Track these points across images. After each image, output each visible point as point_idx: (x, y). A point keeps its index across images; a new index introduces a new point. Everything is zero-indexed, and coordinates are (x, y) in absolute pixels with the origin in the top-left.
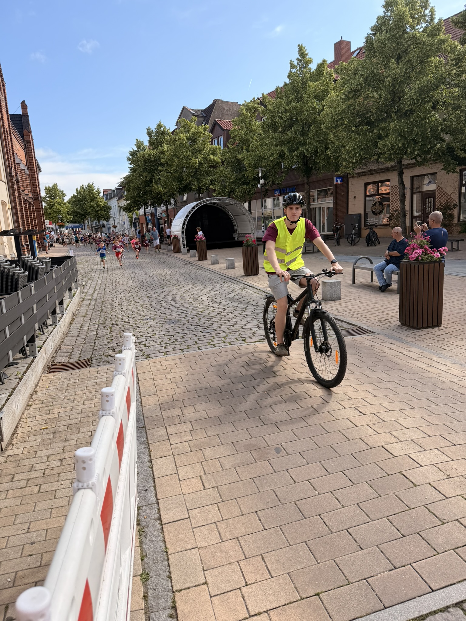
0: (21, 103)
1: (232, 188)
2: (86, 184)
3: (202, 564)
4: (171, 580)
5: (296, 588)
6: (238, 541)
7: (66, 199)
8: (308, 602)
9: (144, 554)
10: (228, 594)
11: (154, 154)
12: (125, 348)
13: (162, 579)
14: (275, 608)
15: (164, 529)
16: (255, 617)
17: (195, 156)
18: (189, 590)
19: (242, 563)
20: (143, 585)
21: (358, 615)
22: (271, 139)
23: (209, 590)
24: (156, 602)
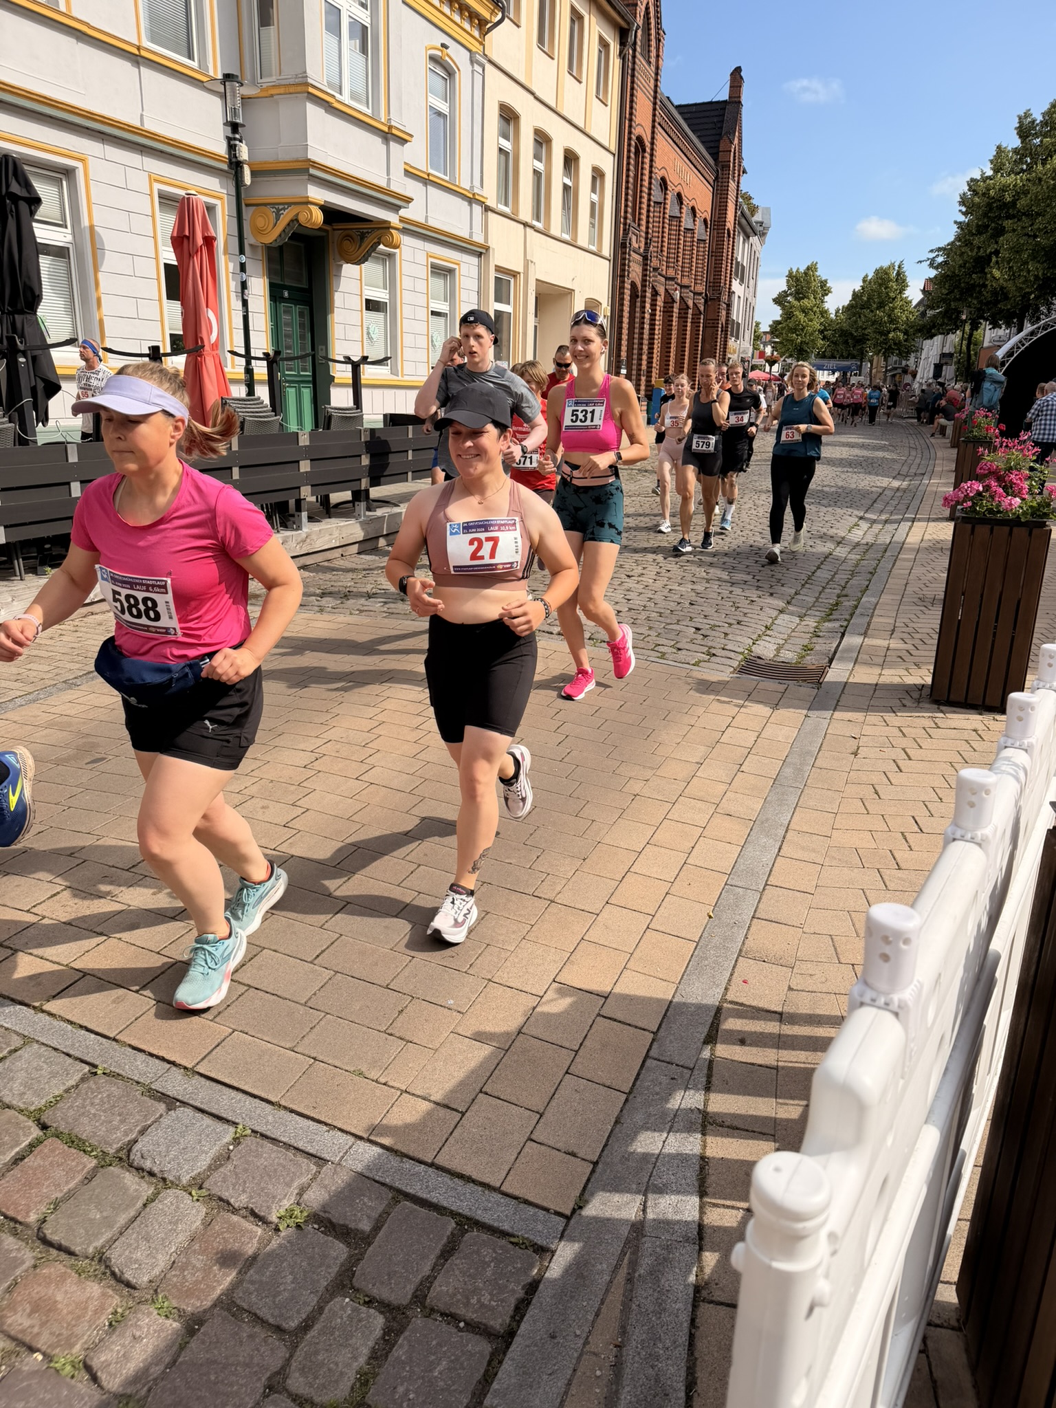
0: (732, 74)
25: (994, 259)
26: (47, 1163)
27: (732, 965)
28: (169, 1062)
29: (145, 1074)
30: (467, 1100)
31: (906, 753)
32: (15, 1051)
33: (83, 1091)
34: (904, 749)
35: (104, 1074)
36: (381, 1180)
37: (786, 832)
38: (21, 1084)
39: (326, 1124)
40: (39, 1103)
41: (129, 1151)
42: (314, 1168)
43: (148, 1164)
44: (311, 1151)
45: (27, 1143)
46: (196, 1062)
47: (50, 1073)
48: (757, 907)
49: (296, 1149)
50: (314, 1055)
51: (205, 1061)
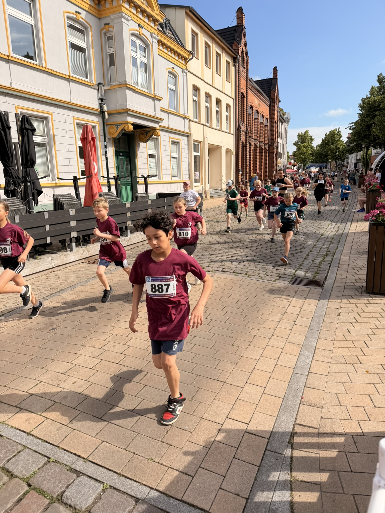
0: (273, 69)
25: (373, 125)
26: (30, 502)
27: (298, 408)
28: (78, 456)
29: (69, 461)
30: (194, 471)
31: (359, 314)
32: (20, 452)
33: (45, 470)
34: (358, 313)
35: (53, 461)
36: (161, 508)
37: (315, 349)
38: (21, 467)
39: (139, 483)
40: (28, 475)
41: (62, 496)
42: (134, 502)
43: (69, 502)
44: (133, 495)
45: (23, 493)
46: (88, 455)
47: (33, 461)
48: (306, 382)
49: (127, 494)
50: (133, 452)
51: (91, 455)
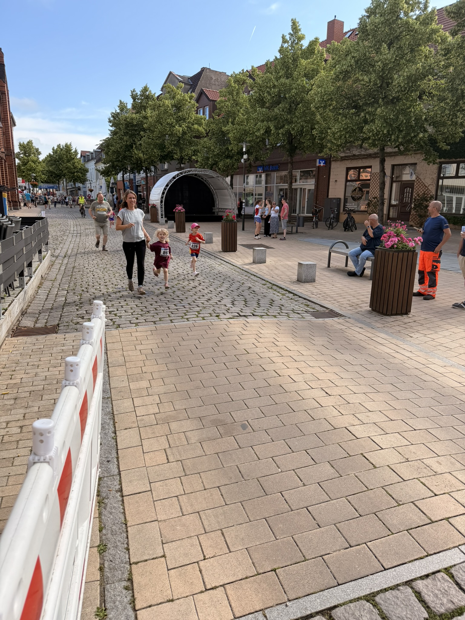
1: (215, 161)
2: (63, 144)
3: (161, 537)
4: (129, 552)
5: (253, 563)
6: (199, 515)
7: (42, 157)
8: (265, 577)
9: (103, 526)
10: (185, 567)
11: (136, 118)
12: (95, 316)
13: (120, 551)
14: (232, 583)
15: (125, 501)
16: (211, 591)
17: (179, 124)
18: (147, 562)
19: (201, 537)
20: (100, 556)
21: (312, 591)
22: (258, 114)
23: (166, 563)
24: (112, 573)
